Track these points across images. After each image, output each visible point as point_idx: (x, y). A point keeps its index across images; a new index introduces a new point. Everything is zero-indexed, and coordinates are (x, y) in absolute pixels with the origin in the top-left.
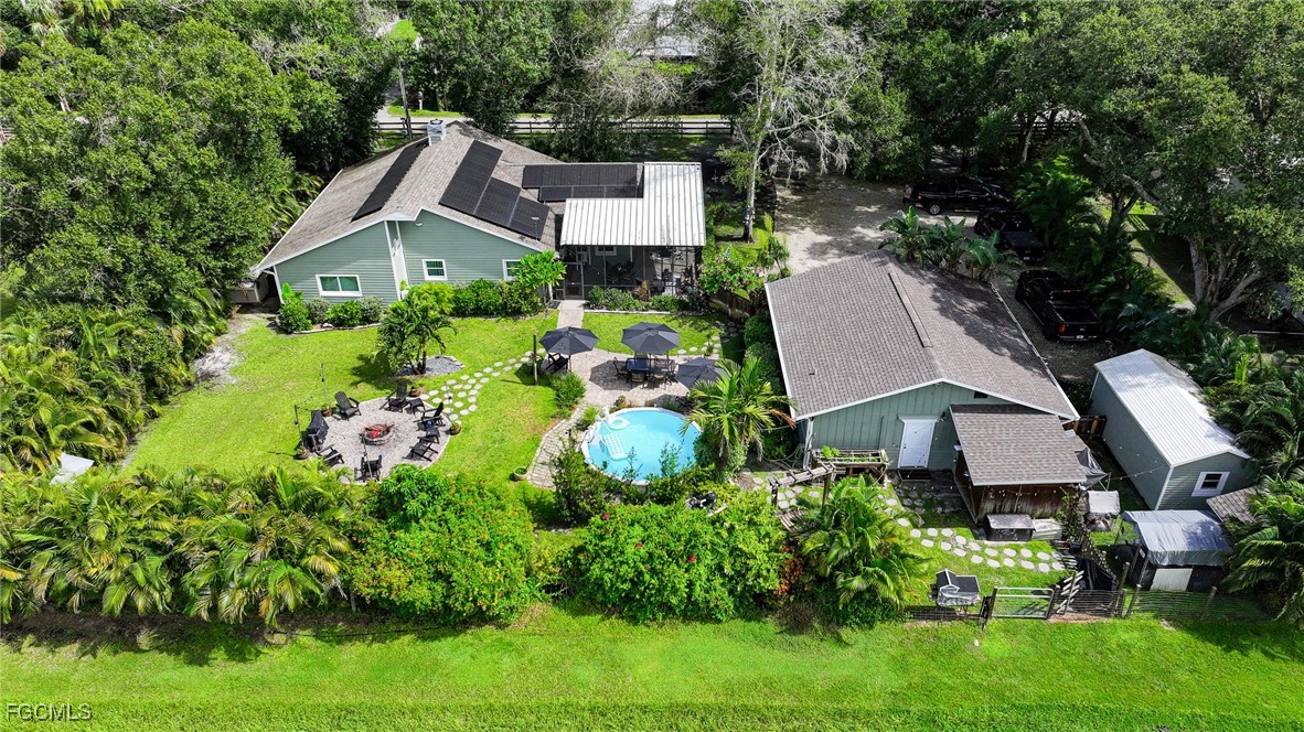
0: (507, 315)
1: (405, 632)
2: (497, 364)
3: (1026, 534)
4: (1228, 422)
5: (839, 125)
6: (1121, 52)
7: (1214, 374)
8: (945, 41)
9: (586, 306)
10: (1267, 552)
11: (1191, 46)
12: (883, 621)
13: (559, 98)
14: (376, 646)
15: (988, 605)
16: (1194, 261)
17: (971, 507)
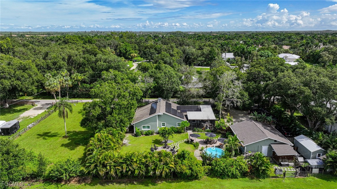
0: (178, 133)
1: (182, 181)
2: (180, 141)
3: (288, 165)
4: (320, 145)
5: (238, 97)
6: (290, 84)
7: (316, 138)
8: (254, 83)
9: (193, 132)
10: (331, 162)
11: (301, 83)
12: (266, 178)
13: (180, 94)
14: (178, 183)
15: (284, 174)
16: (308, 120)
17: (277, 161)
